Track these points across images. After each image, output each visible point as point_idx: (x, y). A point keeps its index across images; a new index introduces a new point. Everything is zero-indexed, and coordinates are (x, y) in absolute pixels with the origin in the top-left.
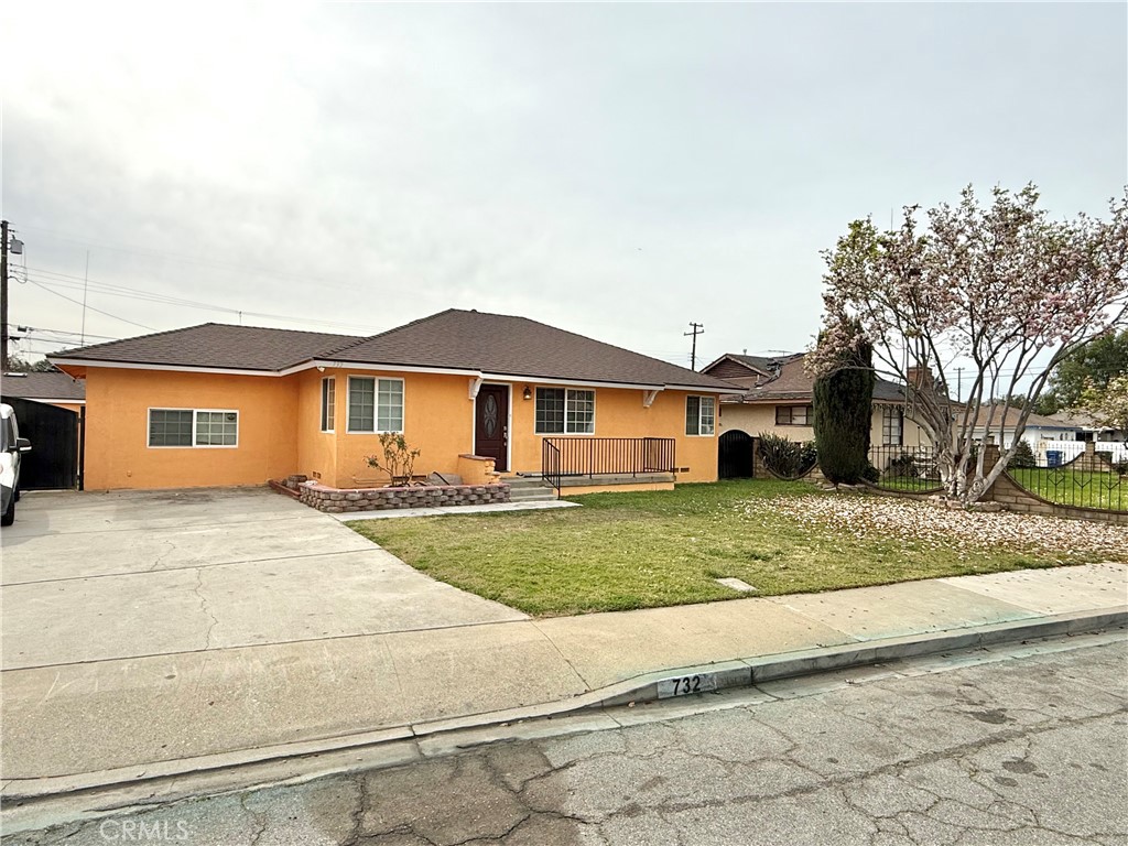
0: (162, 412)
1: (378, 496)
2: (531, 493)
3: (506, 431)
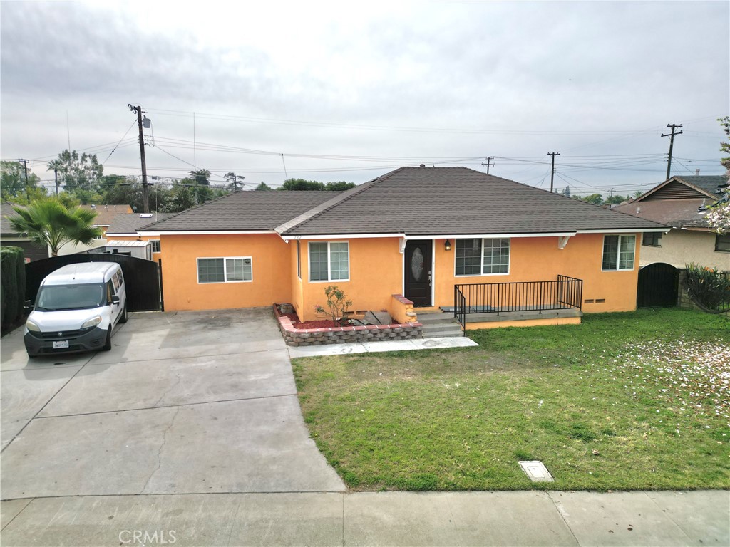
0: (205, 260)
1: (322, 335)
2: (442, 330)
3: (431, 275)
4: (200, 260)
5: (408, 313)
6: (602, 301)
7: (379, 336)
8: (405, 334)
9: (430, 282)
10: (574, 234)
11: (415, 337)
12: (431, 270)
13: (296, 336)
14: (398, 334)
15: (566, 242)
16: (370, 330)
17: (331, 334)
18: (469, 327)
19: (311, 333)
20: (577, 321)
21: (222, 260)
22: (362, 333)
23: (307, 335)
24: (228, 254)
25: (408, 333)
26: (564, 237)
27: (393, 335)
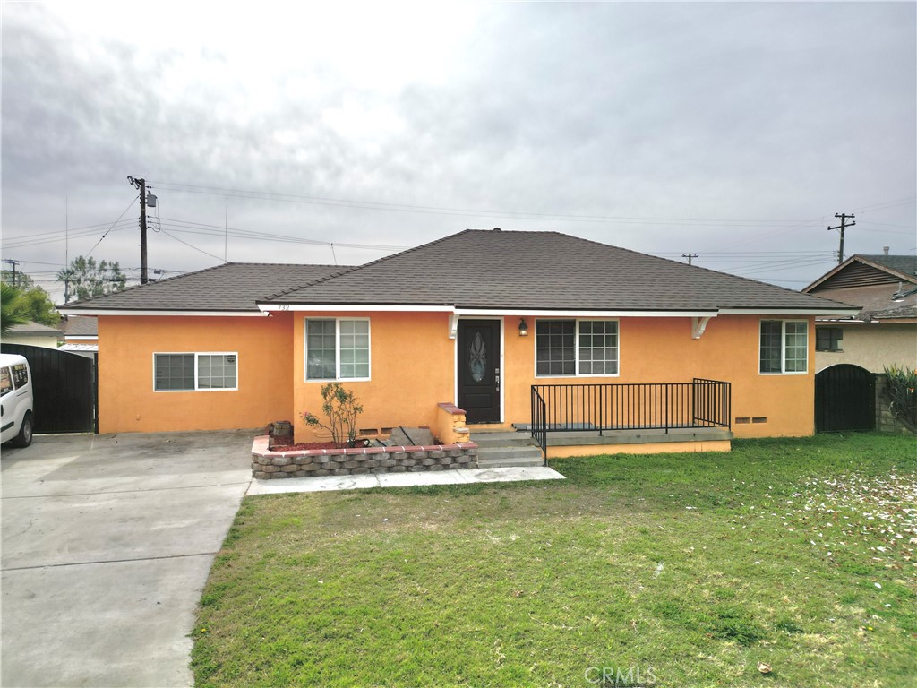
0: (167, 356)
1: (310, 460)
2: (510, 455)
3: (499, 375)
4: (158, 357)
5: (457, 430)
6: (762, 420)
7: (406, 463)
8: (448, 461)
9: (498, 385)
10: (714, 314)
11: (464, 466)
12: (499, 367)
13: (267, 461)
14: (437, 460)
15: (703, 328)
16: (391, 454)
17: (325, 460)
18: (553, 453)
19: (292, 457)
20: (725, 447)
21: (193, 356)
22: (378, 458)
23: (284, 461)
24: (201, 348)
25: (454, 460)
26: (700, 319)
27: (429, 462)
